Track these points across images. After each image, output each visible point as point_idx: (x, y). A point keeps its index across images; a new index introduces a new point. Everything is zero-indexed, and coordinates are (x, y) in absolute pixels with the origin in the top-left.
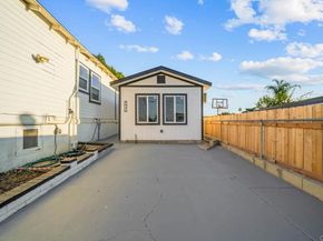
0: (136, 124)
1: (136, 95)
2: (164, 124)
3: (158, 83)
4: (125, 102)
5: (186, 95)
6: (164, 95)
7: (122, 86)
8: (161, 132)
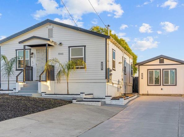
0: (148, 85)
1: (148, 70)
2: (163, 85)
3: (160, 63)
4: (142, 74)
5: (176, 69)
6: (163, 69)
7: (140, 65)
8: (162, 89)
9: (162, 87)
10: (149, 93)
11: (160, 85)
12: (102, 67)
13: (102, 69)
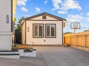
0: (33, 37)
1: (33, 24)
2: (46, 37)
3: (43, 19)
4: (28, 27)
5: (55, 24)
6: (45, 24)
7: (27, 20)
8: (45, 41)
9: (45, 39)
10: (35, 44)
11: (43, 37)
12: (8, 20)
13: (8, 22)
